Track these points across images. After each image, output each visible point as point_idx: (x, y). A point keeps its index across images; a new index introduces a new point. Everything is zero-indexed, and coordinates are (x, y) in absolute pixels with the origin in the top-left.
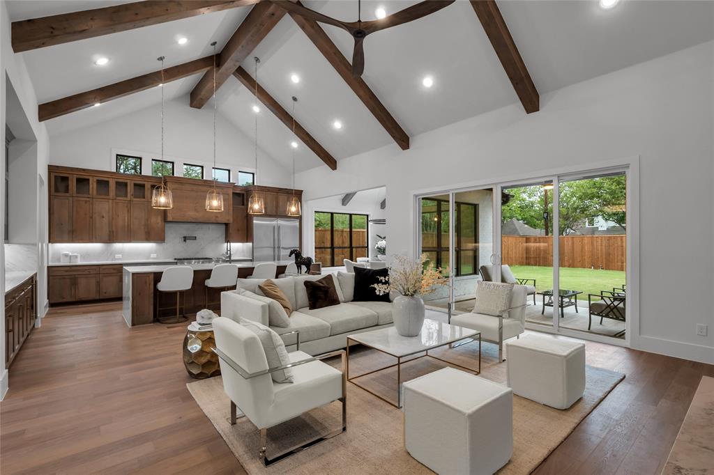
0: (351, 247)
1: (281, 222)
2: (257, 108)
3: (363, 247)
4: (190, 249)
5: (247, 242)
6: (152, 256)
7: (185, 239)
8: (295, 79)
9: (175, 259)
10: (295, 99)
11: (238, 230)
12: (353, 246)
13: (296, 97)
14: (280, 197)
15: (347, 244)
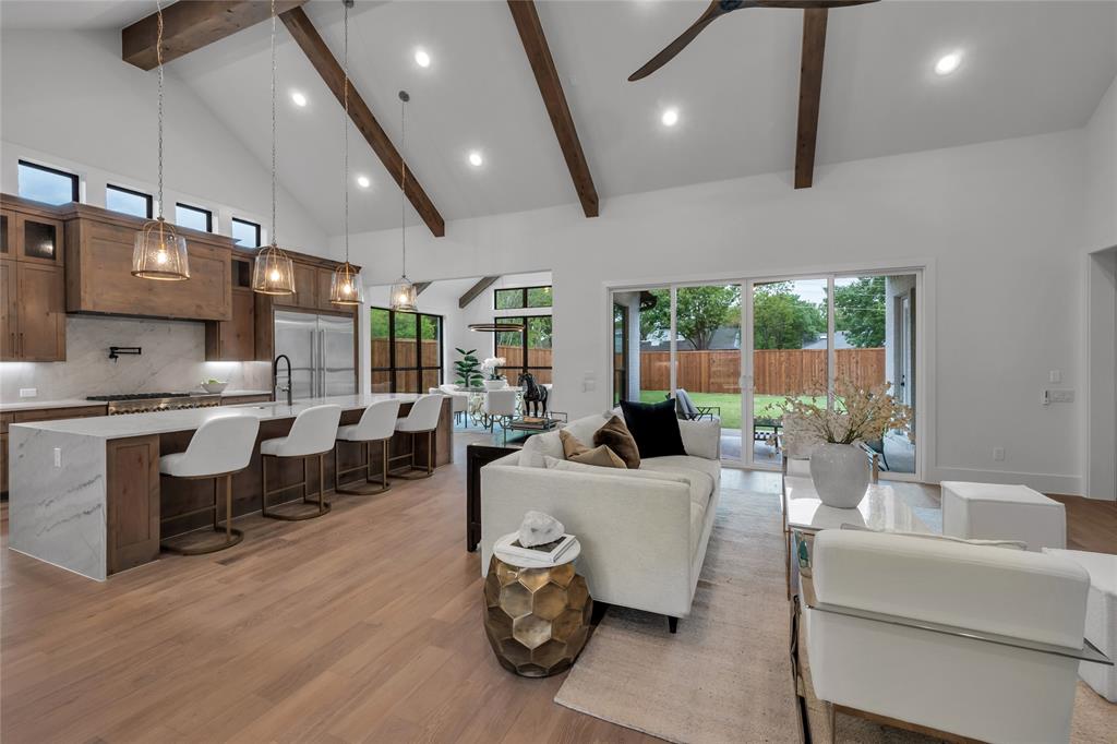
0: (419, 368)
1: (324, 323)
2: (303, 97)
3: (433, 368)
4: (128, 376)
5: (255, 359)
6: (23, 392)
7: (114, 353)
8: (423, 58)
9: (89, 399)
10: (404, 96)
11: (238, 336)
12: (423, 365)
13: (407, 92)
14: (323, 275)
15: (414, 364)
